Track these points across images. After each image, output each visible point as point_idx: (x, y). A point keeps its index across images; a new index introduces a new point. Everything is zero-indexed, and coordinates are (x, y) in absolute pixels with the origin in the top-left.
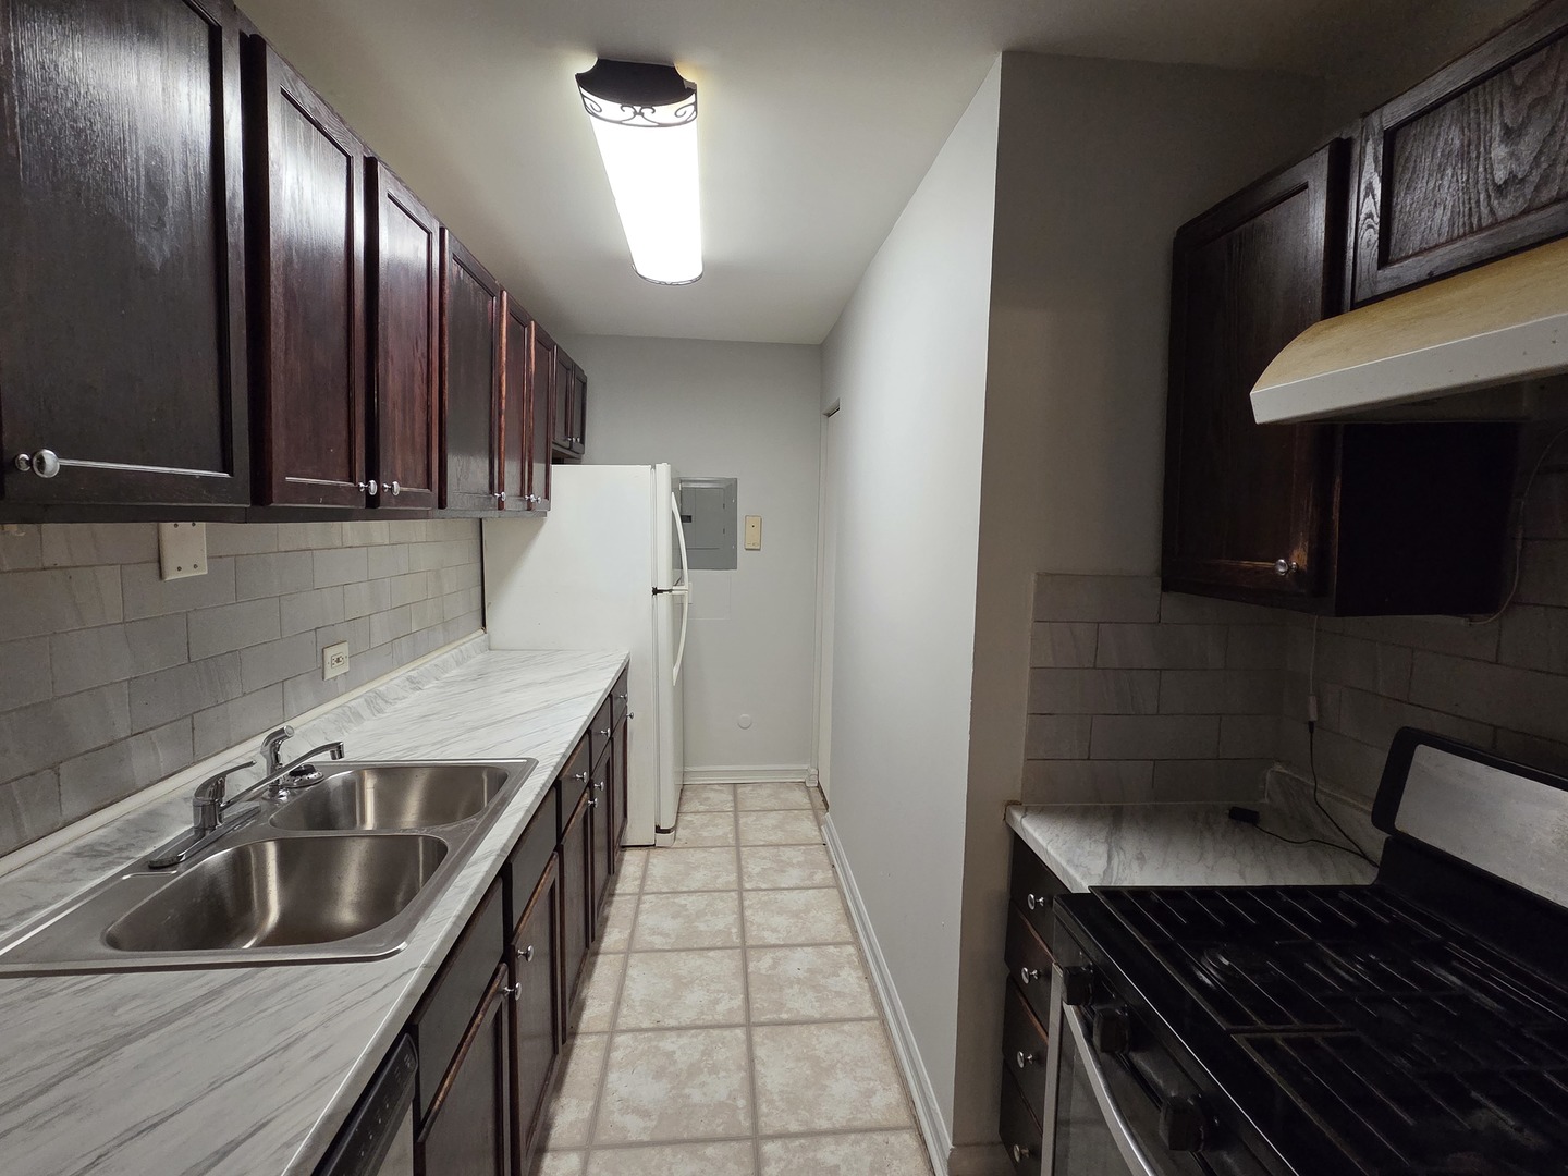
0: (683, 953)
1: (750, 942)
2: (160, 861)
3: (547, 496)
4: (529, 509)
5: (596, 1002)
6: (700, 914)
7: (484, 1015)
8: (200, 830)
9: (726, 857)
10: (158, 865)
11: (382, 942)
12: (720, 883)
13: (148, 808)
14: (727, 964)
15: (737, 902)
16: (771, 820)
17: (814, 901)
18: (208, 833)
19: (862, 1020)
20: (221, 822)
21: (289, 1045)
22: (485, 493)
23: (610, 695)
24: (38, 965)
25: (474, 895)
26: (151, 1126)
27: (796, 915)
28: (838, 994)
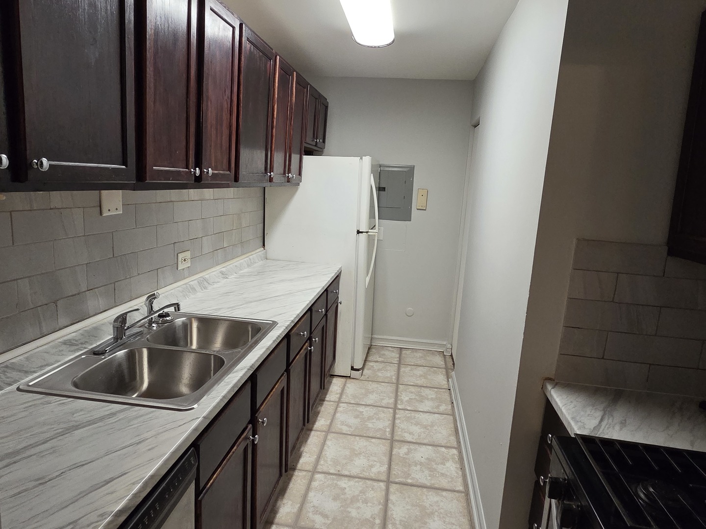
0: (357, 438)
1: (396, 438)
2: (98, 351)
3: (300, 174)
4: (288, 181)
5: (308, 455)
6: (370, 418)
7: (237, 447)
8: (116, 339)
9: (391, 388)
10: (97, 353)
11: (186, 403)
12: (384, 403)
13: (94, 325)
14: (380, 448)
15: (392, 415)
16: (419, 371)
17: (437, 421)
18: (119, 341)
19: (454, 491)
20: (125, 336)
21: (140, 442)
22: (262, 173)
23: (326, 290)
24: (47, 390)
25: (233, 387)
26: (82, 465)
27: (425, 427)
28: (442, 474)
